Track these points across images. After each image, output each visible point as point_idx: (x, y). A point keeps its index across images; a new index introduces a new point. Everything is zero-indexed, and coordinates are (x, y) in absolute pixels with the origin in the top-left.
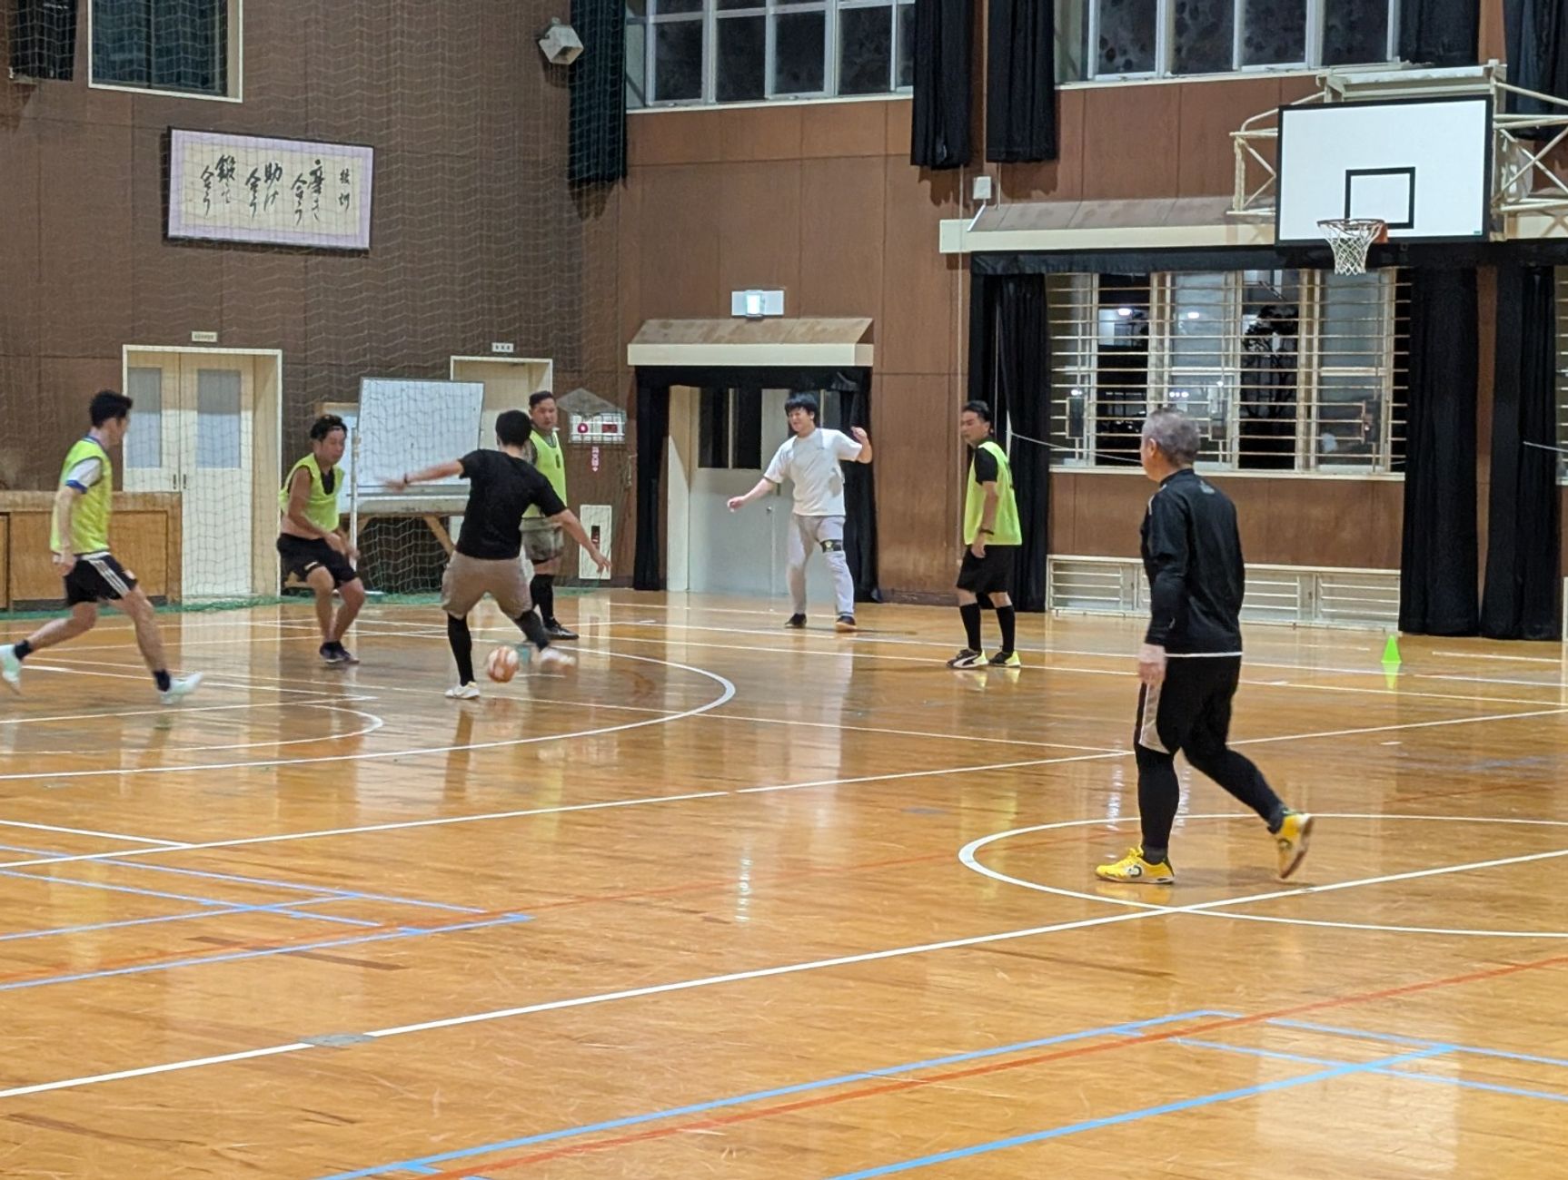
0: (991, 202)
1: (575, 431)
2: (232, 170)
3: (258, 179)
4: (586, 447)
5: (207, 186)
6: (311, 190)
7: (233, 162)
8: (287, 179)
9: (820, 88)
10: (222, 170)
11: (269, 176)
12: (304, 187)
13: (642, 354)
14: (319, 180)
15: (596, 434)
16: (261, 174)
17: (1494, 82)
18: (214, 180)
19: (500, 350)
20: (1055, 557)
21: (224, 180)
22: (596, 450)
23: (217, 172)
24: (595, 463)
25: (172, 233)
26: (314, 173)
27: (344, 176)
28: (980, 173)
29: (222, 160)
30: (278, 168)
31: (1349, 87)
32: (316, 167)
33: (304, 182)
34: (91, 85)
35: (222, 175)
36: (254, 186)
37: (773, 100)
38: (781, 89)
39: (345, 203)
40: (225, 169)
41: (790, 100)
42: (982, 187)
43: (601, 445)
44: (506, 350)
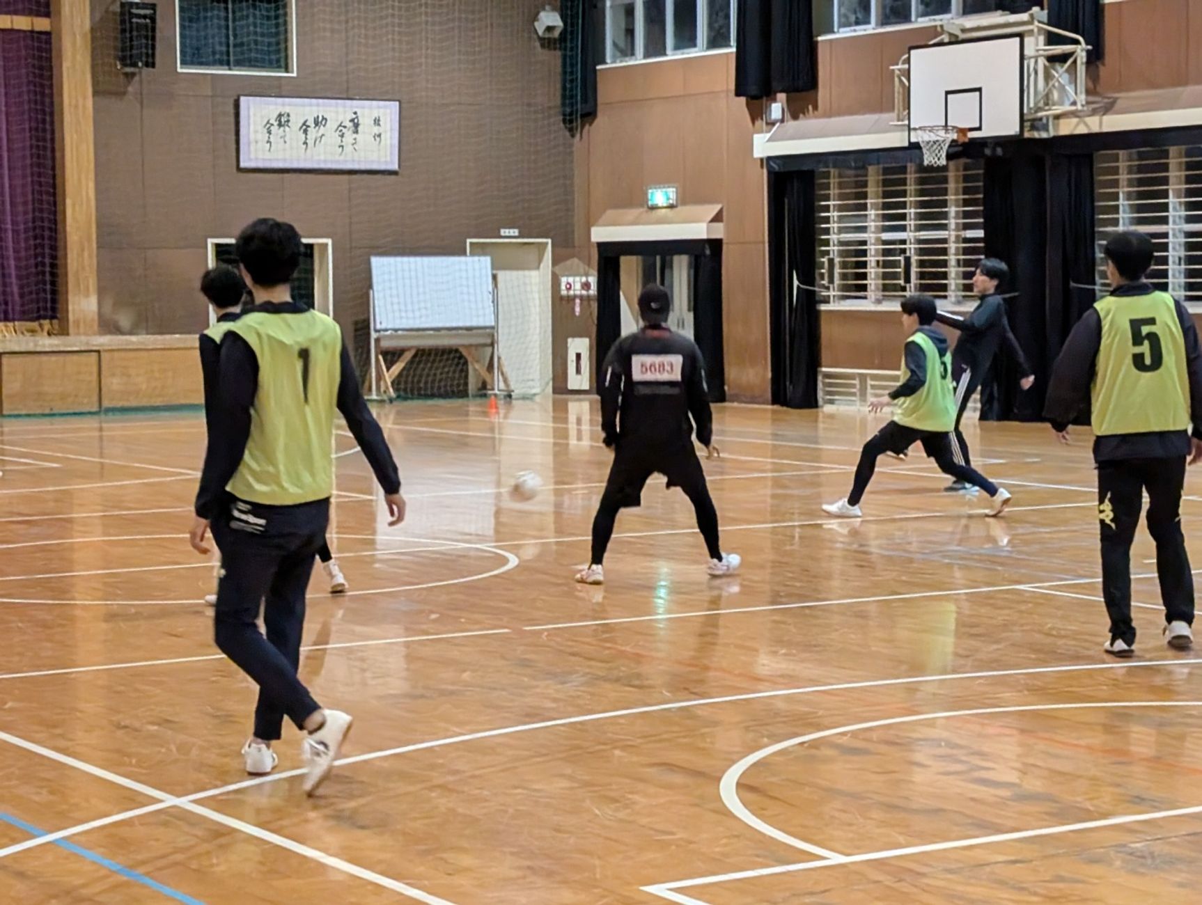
0: (782, 121)
1: (563, 287)
2: (288, 121)
3: (308, 126)
4: (570, 300)
5: (269, 132)
6: (350, 132)
7: (288, 115)
8: (332, 125)
9: (695, 45)
10: (280, 121)
11: (317, 123)
12: (344, 130)
13: (601, 234)
14: (356, 126)
15: (577, 289)
16: (311, 123)
17: (1036, 23)
18: (274, 129)
19: (507, 234)
20: (824, 369)
21: (282, 129)
22: (578, 301)
23: (276, 124)
24: (578, 309)
25: (242, 165)
26: (352, 120)
27: (377, 122)
28: (775, 100)
29: (280, 115)
30: (324, 118)
31: (964, 31)
32: (354, 116)
33: (345, 127)
34: (179, 70)
35: (280, 125)
36: (305, 132)
37: (672, 55)
38: (677, 47)
39: (378, 139)
40: (282, 121)
41: (679, 55)
42: (776, 109)
43: (581, 297)
44: (512, 234)
